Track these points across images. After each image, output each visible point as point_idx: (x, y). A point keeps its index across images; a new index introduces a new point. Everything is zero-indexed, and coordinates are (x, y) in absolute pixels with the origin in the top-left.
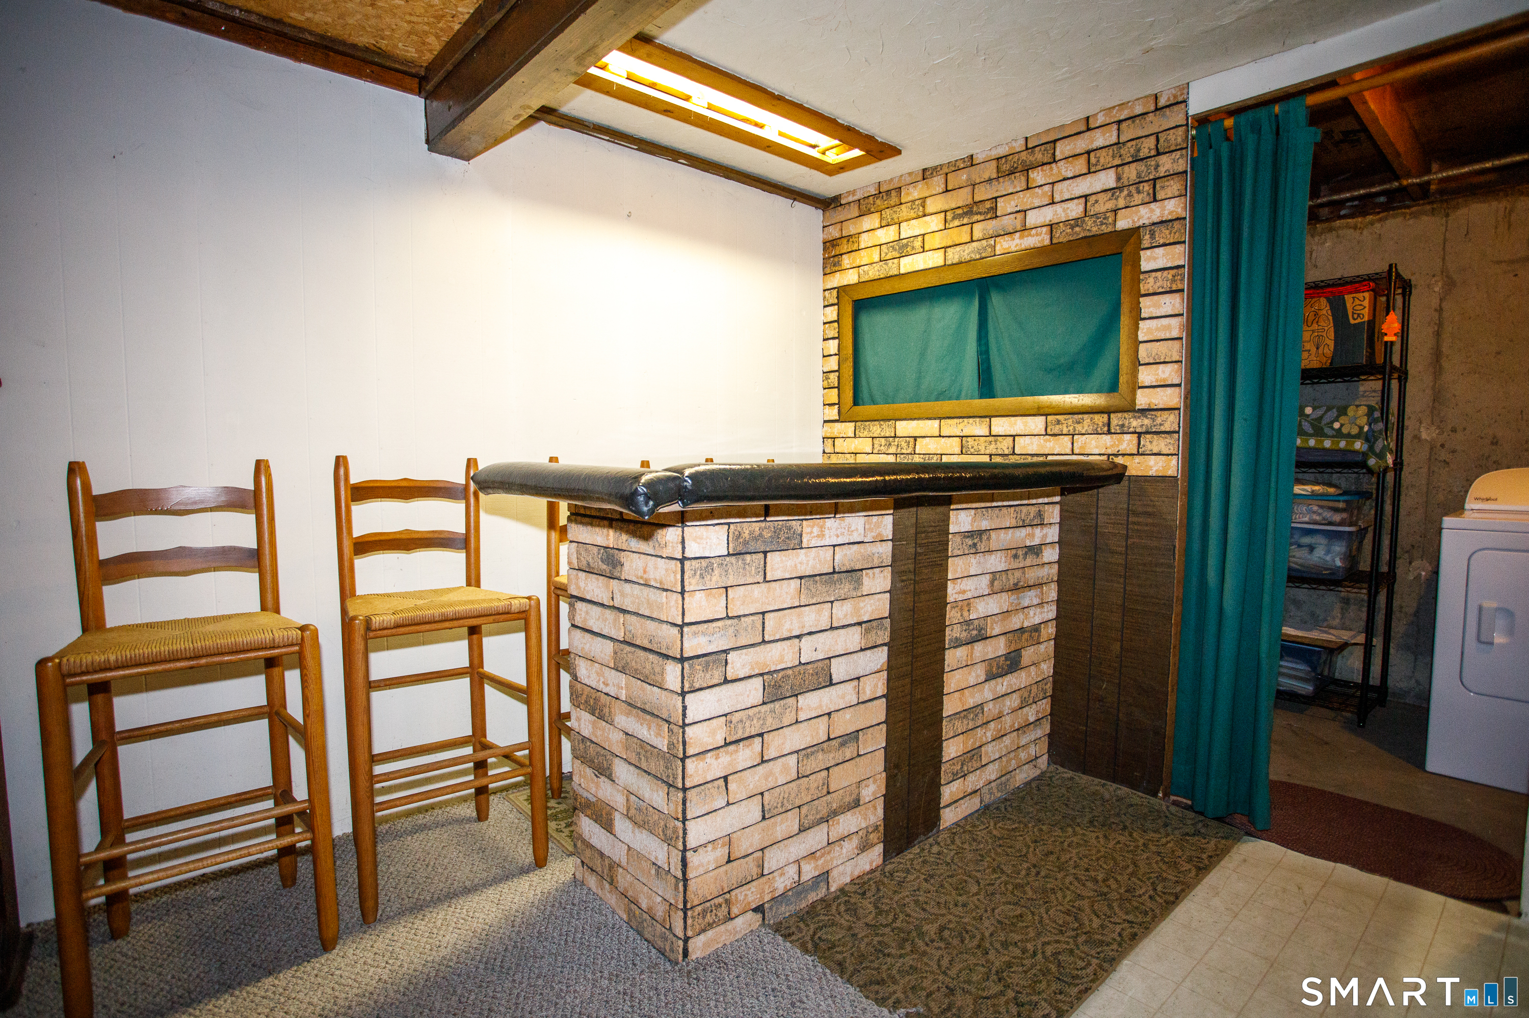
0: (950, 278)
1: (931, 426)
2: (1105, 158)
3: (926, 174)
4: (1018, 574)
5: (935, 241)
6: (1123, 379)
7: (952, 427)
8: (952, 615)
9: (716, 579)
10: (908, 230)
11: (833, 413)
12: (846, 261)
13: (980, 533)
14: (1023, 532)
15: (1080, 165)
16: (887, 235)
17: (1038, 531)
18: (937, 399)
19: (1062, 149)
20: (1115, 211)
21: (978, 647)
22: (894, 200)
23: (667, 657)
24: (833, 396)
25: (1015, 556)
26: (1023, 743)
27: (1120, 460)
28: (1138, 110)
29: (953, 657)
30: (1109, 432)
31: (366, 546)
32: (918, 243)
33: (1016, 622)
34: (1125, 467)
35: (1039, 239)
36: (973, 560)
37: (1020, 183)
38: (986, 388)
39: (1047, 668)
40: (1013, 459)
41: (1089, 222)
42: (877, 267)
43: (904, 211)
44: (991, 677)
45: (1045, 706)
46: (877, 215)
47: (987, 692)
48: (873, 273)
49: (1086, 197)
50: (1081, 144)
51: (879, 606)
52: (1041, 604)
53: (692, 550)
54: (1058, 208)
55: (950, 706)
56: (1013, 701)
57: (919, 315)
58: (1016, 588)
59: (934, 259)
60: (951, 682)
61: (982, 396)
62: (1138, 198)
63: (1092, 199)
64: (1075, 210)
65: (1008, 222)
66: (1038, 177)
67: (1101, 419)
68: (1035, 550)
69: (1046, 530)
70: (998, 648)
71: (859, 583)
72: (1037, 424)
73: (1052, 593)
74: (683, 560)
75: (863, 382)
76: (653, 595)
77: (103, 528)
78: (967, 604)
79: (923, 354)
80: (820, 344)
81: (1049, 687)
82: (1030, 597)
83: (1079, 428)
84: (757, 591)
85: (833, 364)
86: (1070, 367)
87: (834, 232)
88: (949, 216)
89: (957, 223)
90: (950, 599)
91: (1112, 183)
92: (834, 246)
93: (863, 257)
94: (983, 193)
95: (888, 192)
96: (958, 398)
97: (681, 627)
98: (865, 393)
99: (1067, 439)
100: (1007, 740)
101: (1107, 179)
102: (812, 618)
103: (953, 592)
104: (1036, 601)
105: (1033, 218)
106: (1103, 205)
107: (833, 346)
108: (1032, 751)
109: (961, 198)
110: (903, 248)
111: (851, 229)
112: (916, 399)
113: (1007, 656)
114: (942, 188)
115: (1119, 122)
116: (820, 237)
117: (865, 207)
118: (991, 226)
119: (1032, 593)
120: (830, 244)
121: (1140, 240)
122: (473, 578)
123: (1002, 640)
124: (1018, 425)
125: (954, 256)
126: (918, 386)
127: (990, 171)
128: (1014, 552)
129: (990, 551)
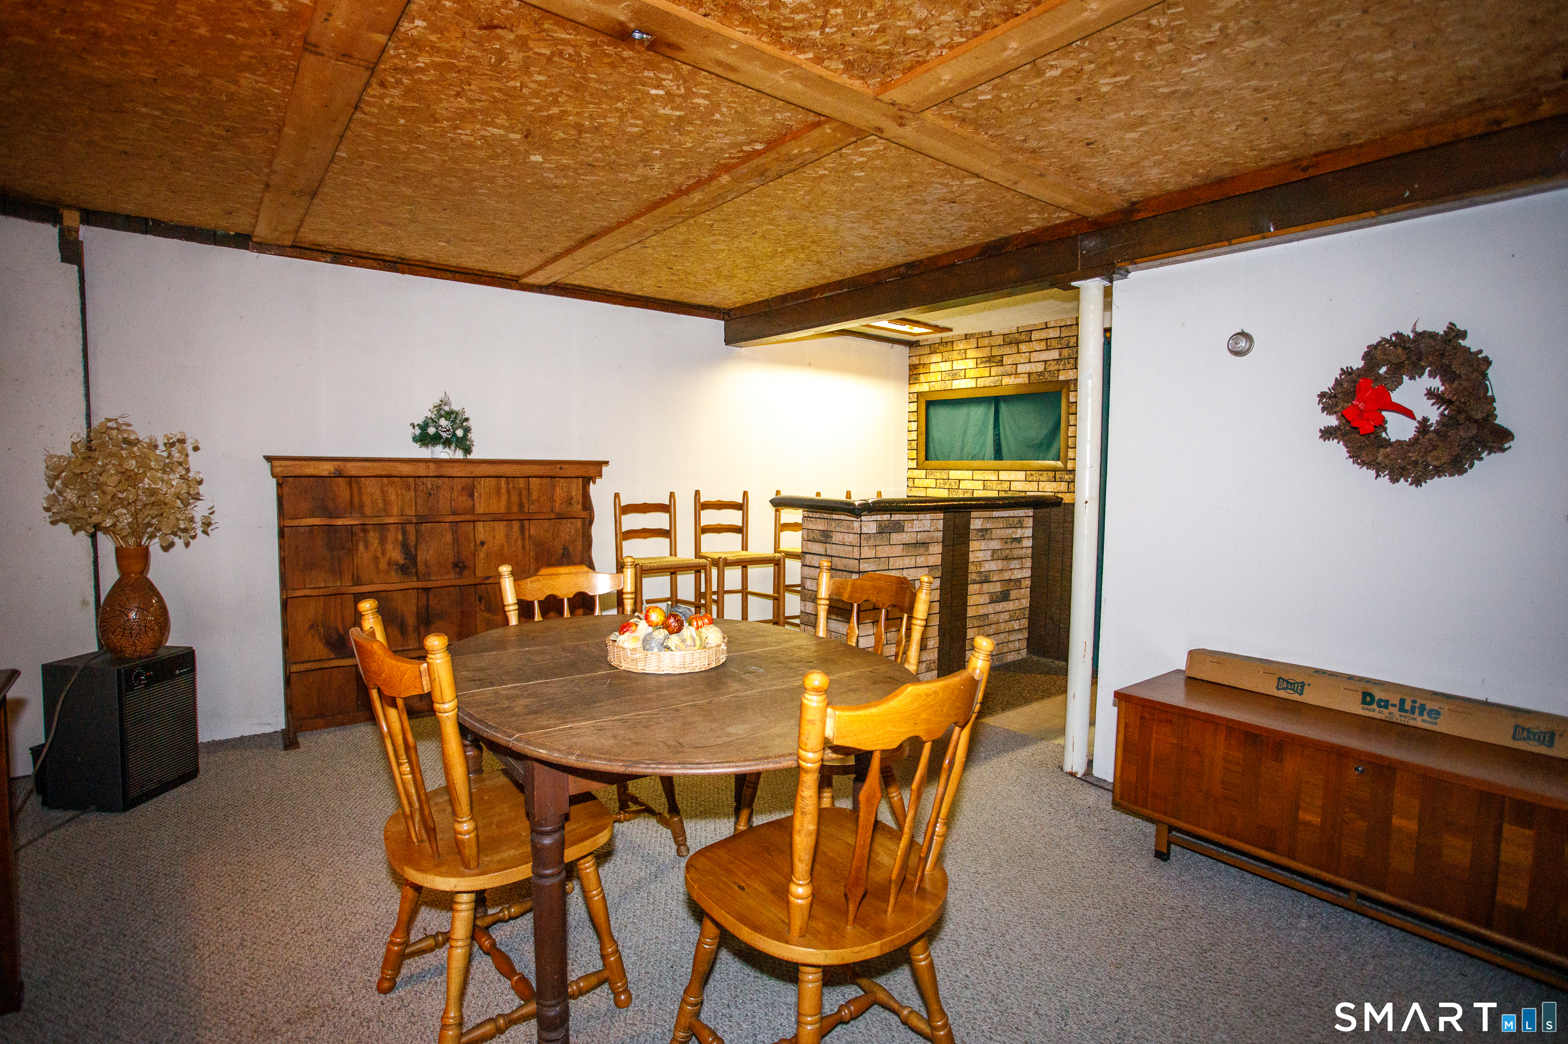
0: (979, 394)
1: (968, 474)
2: (1054, 343)
3: (967, 337)
4: (1007, 551)
5: (970, 373)
6: (1062, 454)
7: (979, 475)
8: (972, 568)
9: (872, 542)
10: (958, 365)
11: (913, 464)
12: (922, 378)
13: (987, 530)
14: (1011, 530)
15: (1042, 345)
16: (946, 366)
17: (1019, 530)
18: (972, 459)
19: (1035, 335)
20: (1059, 370)
21: (985, 585)
22: (949, 348)
23: (852, 572)
24: (914, 454)
25: (1006, 542)
26: (1011, 639)
27: (1060, 495)
28: (1069, 323)
29: (972, 588)
30: (1055, 481)
31: (706, 530)
32: (962, 374)
33: (1006, 576)
34: (1062, 499)
35: (1023, 380)
36: (983, 543)
37: (1014, 350)
38: (998, 454)
39: (1026, 603)
40: (1009, 494)
41: (1047, 374)
42: (939, 383)
43: (955, 355)
44: (992, 602)
45: (1025, 623)
46: (940, 355)
47: (990, 609)
48: (937, 386)
49: (1045, 361)
50: (1043, 335)
51: (936, 560)
52: (1021, 568)
53: (865, 530)
54: (1032, 365)
55: (971, 612)
56: (1006, 616)
57: (963, 411)
58: (1006, 558)
59: (971, 384)
60: (971, 600)
61: (996, 459)
62: (1068, 366)
63: (1048, 363)
64: (1040, 367)
65: (1009, 369)
66: (1023, 347)
67: (1051, 474)
68: (1019, 540)
69: (1023, 530)
70: (997, 588)
71: (928, 548)
72: (1021, 475)
73: (1028, 563)
74: (860, 534)
75: (931, 445)
76: (846, 548)
77: (625, 518)
78: (980, 563)
79: (965, 433)
80: (907, 424)
81: (1027, 612)
82: (1014, 564)
83: (1041, 478)
84: (886, 548)
85: (914, 436)
86: (1039, 446)
87: (915, 361)
88: (979, 361)
89: (983, 365)
90: (971, 560)
91: (1057, 357)
92: (915, 369)
93: (932, 377)
94: (996, 352)
95: (946, 343)
96: (983, 459)
97: (859, 560)
98: (932, 454)
99: (1036, 483)
100: (1002, 636)
101: (1054, 354)
102: (908, 562)
103: (972, 557)
104: (1018, 566)
105: (1021, 369)
106: (1053, 367)
107: (914, 426)
108: (1017, 645)
109: (985, 352)
110: (954, 375)
111: (925, 360)
112: (961, 458)
113: (1002, 592)
114: (975, 346)
115: (1061, 327)
116: (907, 362)
117: (933, 348)
118: (999, 370)
119: (1016, 562)
120: (913, 367)
121: (1069, 388)
122: (745, 547)
123: (998, 584)
124: (1012, 475)
125: (981, 383)
126: (962, 451)
127: (1000, 341)
128: (1005, 540)
129: (992, 539)
